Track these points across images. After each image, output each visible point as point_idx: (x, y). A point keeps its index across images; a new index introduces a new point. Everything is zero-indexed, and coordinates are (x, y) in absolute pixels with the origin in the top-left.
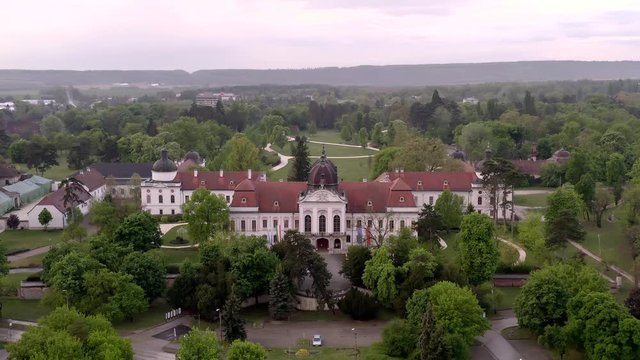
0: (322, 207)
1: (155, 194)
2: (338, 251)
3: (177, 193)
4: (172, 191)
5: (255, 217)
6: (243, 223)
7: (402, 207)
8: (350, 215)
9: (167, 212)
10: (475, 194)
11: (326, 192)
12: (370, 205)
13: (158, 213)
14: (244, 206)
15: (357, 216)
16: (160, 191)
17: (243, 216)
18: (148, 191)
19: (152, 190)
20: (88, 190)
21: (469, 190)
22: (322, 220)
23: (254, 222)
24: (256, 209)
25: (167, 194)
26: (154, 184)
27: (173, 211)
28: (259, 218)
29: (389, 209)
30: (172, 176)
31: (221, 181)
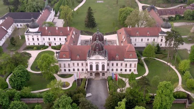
0: (97, 61)
1: (30, 37)
2: (104, 77)
3: (39, 37)
4: (37, 36)
5: (69, 62)
6: (64, 64)
7: (131, 58)
8: (109, 62)
9: (36, 44)
10: (160, 38)
11: (98, 56)
12: (117, 57)
13: (33, 45)
14: (64, 58)
15: (112, 62)
16: (33, 36)
17: (64, 62)
18: (28, 36)
19: (29, 36)
20: (6, 29)
21: (158, 36)
22: (97, 66)
23: (69, 64)
24: (70, 59)
25: (35, 37)
26: (30, 34)
27: (39, 44)
28: (71, 63)
29: (125, 60)
30: (36, 30)
31: (57, 32)
